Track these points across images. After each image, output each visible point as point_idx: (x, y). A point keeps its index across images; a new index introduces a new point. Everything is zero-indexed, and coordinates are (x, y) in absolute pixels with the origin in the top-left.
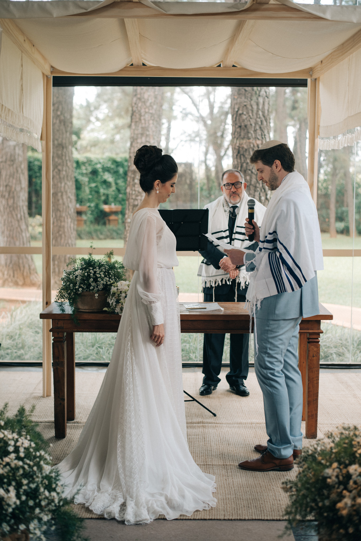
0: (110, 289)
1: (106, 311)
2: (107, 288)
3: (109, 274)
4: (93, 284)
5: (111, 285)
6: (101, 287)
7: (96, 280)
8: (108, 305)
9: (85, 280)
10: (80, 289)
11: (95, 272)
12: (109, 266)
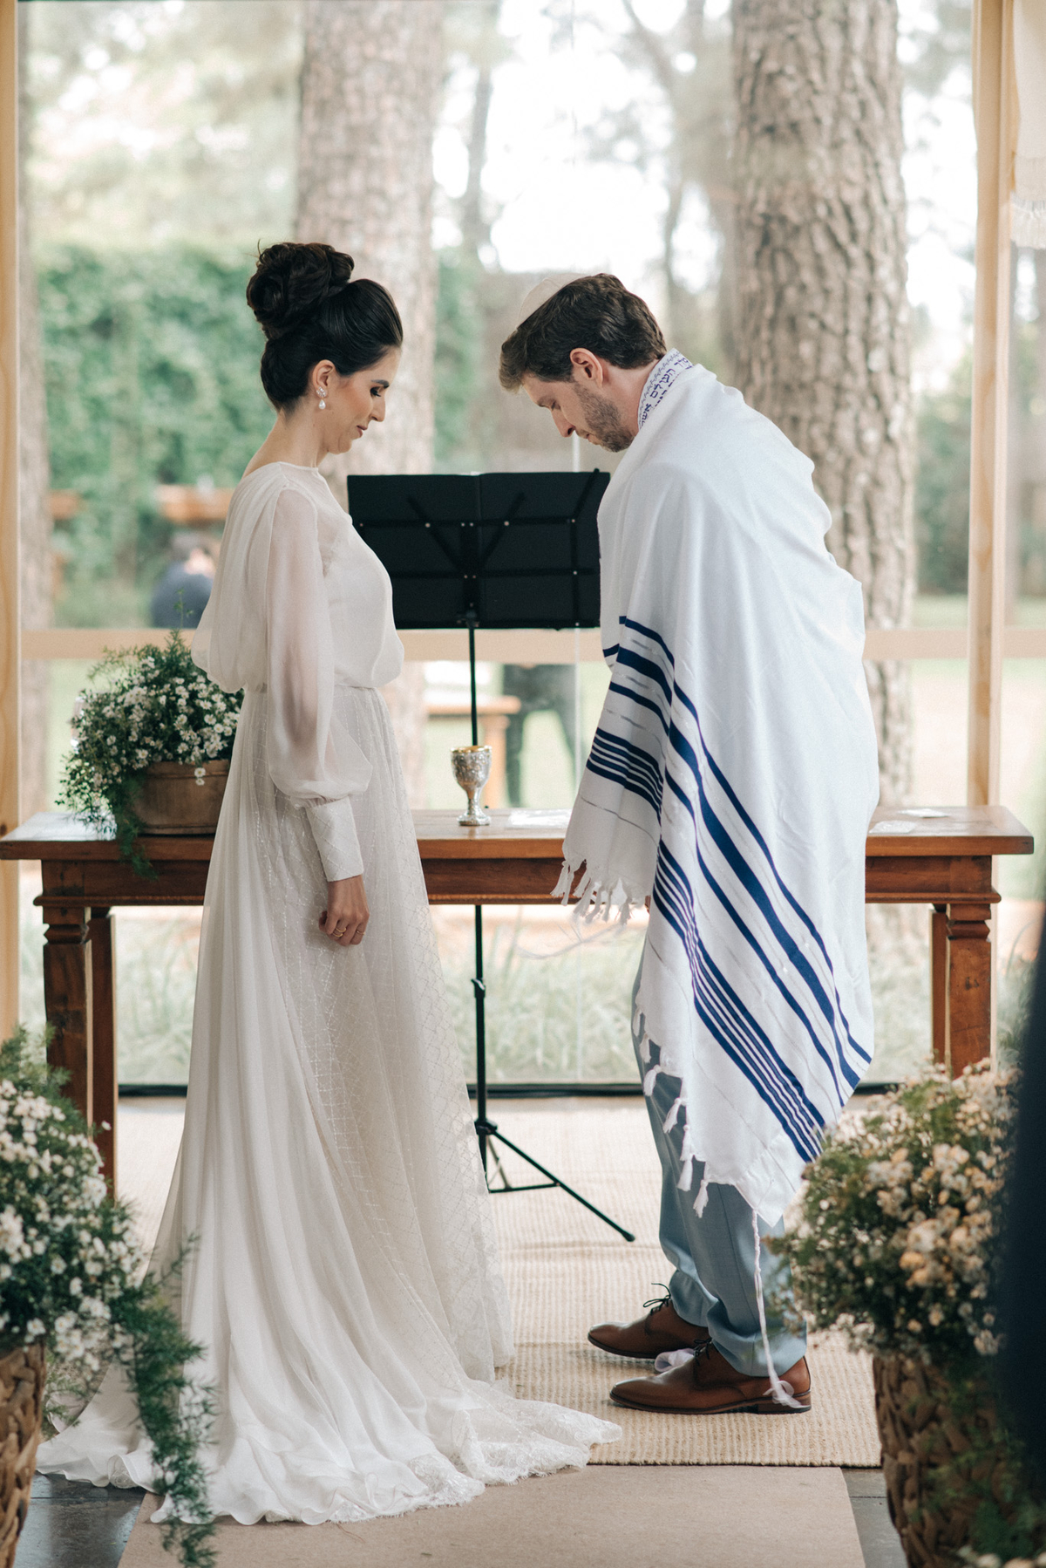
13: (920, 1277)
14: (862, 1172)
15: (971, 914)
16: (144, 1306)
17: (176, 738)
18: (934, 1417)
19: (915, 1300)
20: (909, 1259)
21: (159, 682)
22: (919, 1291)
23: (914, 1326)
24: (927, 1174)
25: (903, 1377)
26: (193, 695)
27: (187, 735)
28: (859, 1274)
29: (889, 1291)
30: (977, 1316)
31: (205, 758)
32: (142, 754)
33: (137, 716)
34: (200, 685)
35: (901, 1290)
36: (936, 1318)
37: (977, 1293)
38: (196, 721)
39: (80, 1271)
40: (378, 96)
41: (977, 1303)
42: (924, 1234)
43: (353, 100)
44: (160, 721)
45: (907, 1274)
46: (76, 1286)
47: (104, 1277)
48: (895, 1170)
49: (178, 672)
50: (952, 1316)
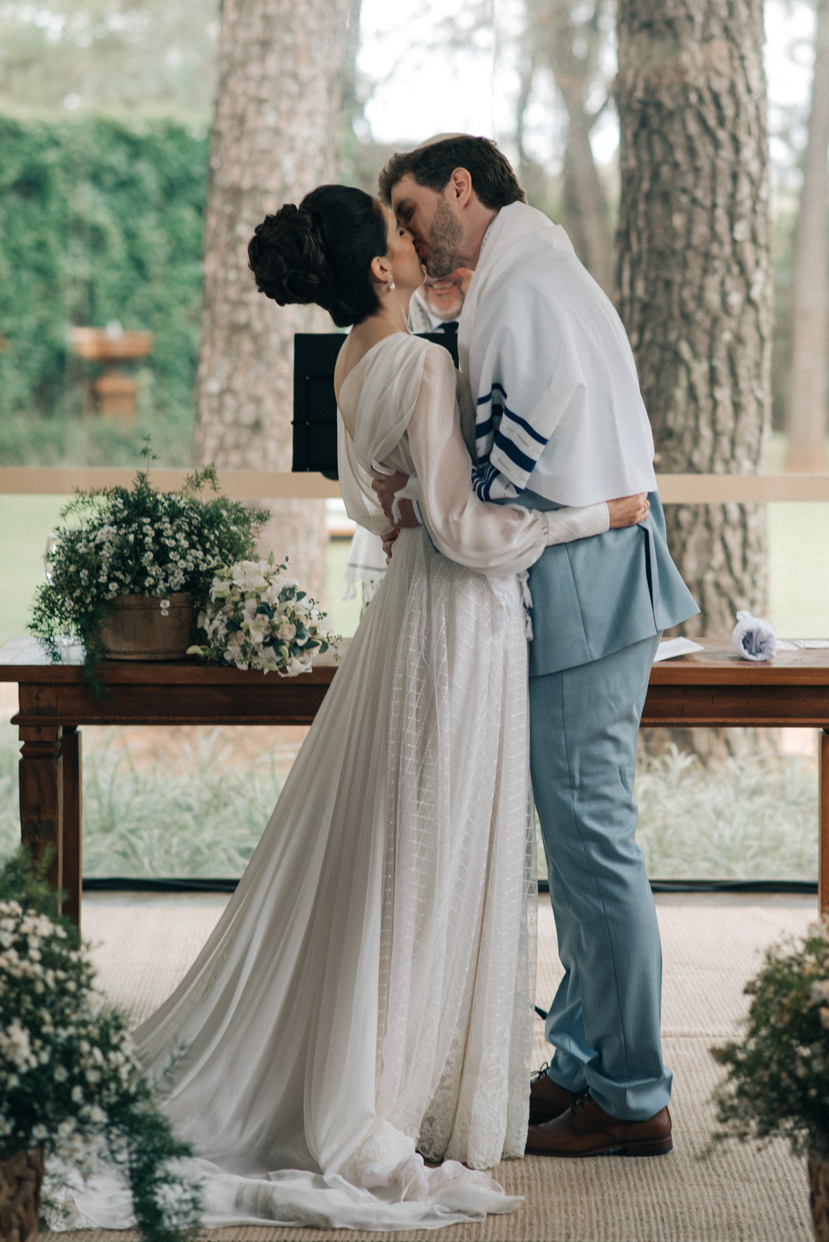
0: (208, 586)
1: (196, 656)
2: (197, 584)
3: (203, 540)
4: (154, 570)
5: (210, 573)
6: (178, 579)
7: (162, 557)
8: (199, 637)
9: (128, 555)
10: (113, 586)
11: (159, 533)
12: (201, 515)
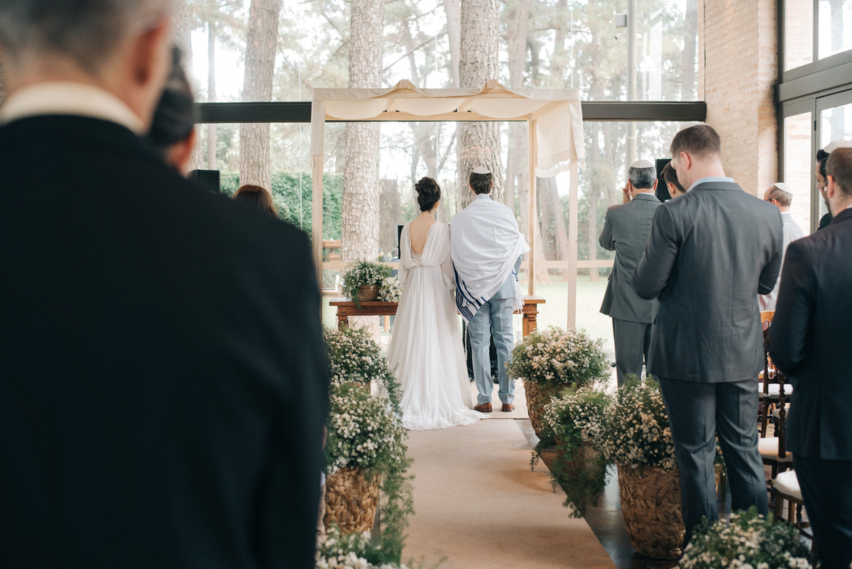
13: (535, 367)
14: (524, 348)
15: (533, 316)
16: (390, 376)
17: (367, 280)
18: (537, 393)
19: (534, 371)
20: (533, 364)
21: (362, 268)
22: (535, 369)
23: (534, 375)
24: (536, 349)
25: (531, 387)
26: (369, 271)
27: (369, 279)
28: (524, 367)
29: (529, 370)
30: (546, 373)
31: (372, 284)
32: (360, 283)
33: (358, 276)
34: (371, 269)
35: (532, 370)
36: (538, 374)
37: (546, 369)
38: (371, 276)
39: (380, 368)
40: (366, 137)
41: (546, 370)
42: (536, 358)
43: (360, 139)
44: (363, 277)
45: (532, 367)
46: (379, 371)
47: (384, 370)
48: (530, 348)
49: (366, 267)
50: (541, 373)
